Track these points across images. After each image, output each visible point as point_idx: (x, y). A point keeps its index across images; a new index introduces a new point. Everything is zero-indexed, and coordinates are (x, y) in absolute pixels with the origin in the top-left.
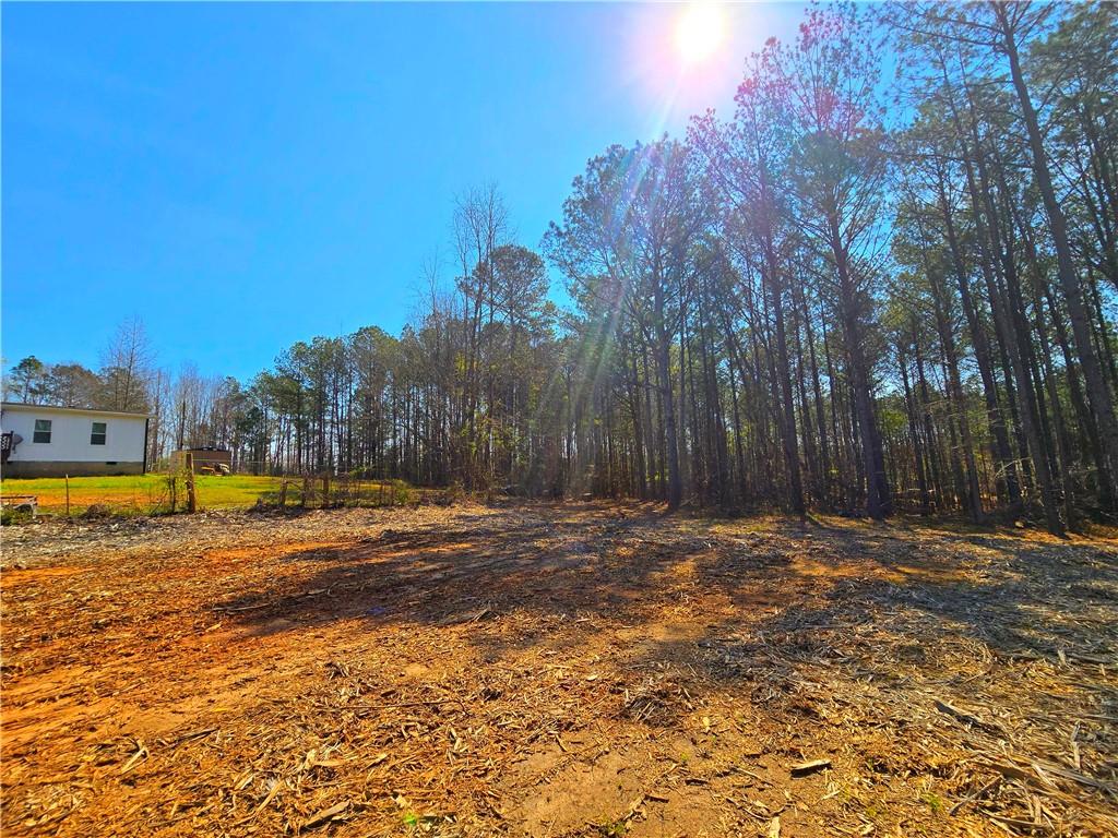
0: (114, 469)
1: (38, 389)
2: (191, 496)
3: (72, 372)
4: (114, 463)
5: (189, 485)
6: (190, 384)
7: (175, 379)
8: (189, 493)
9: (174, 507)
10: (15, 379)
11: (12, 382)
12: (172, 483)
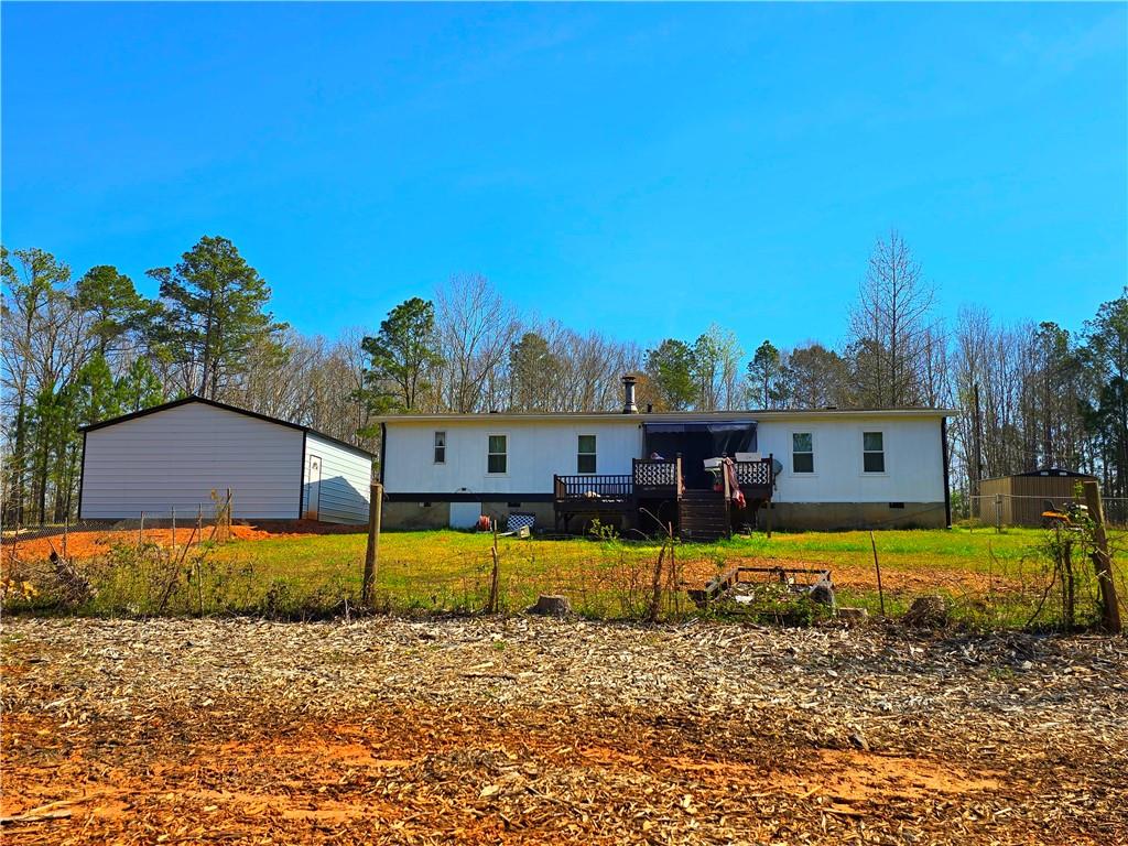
0: (901, 517)
1: (777, 391)
2: (1106, 586)
3: (812, 358)
4: (900, 505)
5: (1100, 562)
6: (977, 353)
7: (953, 346)
8: (1102, 580)
9: (1071, 612)
10: (752, 379)
11: (750, 385)
12: (1062, 553)
